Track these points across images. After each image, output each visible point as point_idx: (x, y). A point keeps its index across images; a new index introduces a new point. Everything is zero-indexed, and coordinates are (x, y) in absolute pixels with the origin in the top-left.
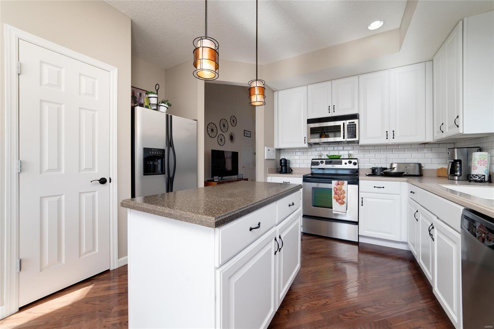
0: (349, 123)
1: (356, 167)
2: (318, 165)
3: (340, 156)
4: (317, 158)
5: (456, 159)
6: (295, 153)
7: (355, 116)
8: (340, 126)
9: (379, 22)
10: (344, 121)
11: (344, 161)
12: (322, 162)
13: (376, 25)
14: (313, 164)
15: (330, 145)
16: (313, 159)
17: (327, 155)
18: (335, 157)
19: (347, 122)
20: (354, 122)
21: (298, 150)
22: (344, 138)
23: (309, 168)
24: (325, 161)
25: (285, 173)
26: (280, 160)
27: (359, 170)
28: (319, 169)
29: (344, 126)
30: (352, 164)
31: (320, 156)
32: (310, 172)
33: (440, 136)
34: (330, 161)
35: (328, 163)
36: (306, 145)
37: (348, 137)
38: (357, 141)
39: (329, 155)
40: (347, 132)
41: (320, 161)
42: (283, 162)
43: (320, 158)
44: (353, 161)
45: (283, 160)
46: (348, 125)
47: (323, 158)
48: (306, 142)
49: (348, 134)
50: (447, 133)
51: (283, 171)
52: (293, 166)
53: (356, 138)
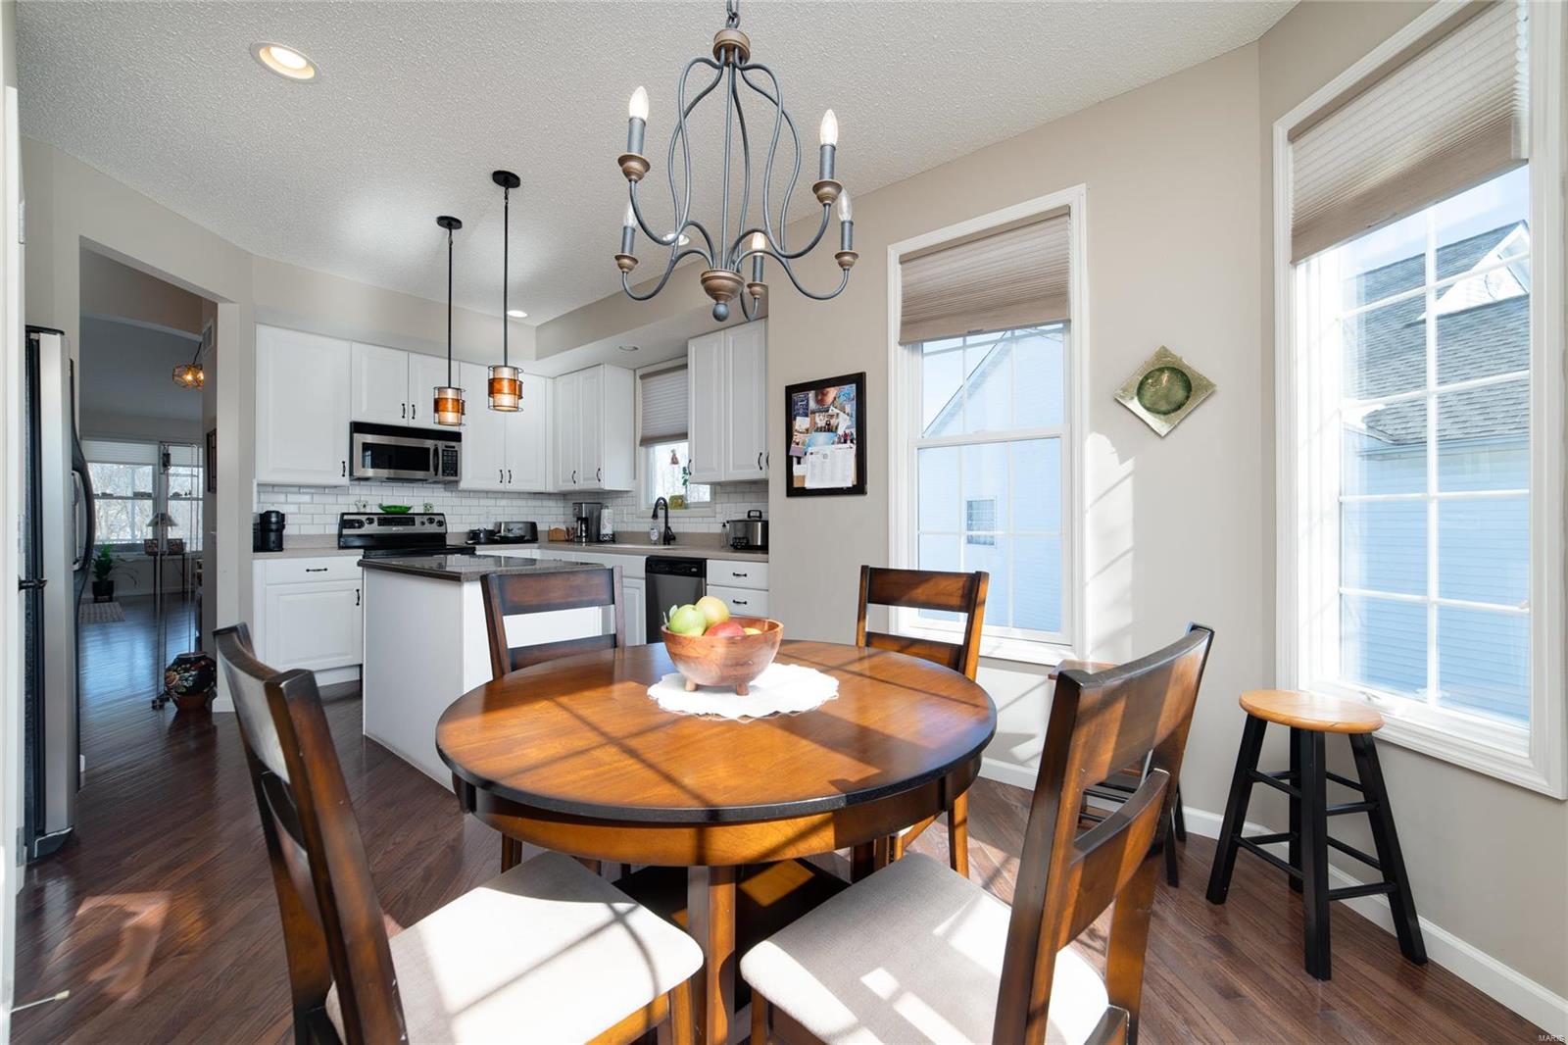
0: (446, 447)
1: (440, 530)
2: (359, 527)
3: (409, 508)
4: (351, 511)
5: (585, 517)
7: (455, 436)
8: (428, 450)
10: (436, 442)
11: (418, 520)
12: (371, 521)
14: (345, 523)
15: (406, 485)
16: (343, 514)
17: (381, 507)
18: (393, 509)
19: (441, 444)
20: (454, 447)
22: (436, 475)
23: (331, 536)
24: (375, 518)
25: (279, 547)
26: (261, 515)
27: (447, 536)
28: (359, 536)
29: (436, 450)
30: (435, 524)
31: (364, 506)
32: (336, 544)
33: (570, 487)
34: (389, 518)
35: (383, 522)
36: (346, 480)
37: (444, 471)
38: (457, 482)
39: (385, 504)
40: (443, 463)
41: (363, 518)
42: (274, 519)
43: (362, 510)
44: (437, 518)
45: (273, 515)
46: (443, 450)
47: (368, 511)
48: (347, 473)
49: (443, 467)
50: (582, 484)
51: (272, 545)
52: (285, 532)
53: (456, 476)
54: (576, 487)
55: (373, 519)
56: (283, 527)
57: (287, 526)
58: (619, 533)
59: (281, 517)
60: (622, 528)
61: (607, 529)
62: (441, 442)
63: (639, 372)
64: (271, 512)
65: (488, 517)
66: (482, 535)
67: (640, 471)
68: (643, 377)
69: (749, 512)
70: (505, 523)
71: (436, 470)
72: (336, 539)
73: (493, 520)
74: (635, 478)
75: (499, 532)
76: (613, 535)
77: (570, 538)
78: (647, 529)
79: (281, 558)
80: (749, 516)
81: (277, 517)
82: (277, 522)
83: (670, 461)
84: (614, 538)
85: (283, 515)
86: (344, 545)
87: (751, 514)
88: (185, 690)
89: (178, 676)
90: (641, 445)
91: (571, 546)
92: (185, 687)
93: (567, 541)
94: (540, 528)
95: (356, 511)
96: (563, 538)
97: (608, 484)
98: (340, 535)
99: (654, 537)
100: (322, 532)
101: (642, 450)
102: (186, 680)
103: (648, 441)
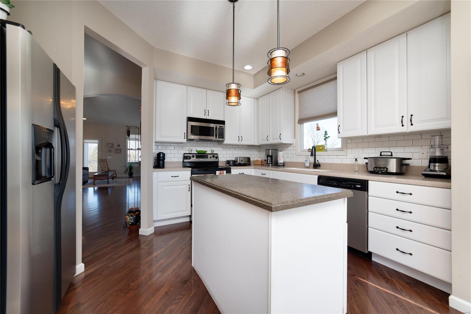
0: (220, 127)
1: (216, 160)
2: (189, 159)
3: (206, 152)
4: (187, 153)
5: (270, 155)
6: (165, 147)
7: (223, 122)
9: (250, 66)
10: (216, 125)
11: (209, 156)
12: (193, 157)
13: (248, 67)
14: (185, 157)
15: (205, 142)
16: (185, 154)
18: (201, 152)
19: (218, 126)
20: (222, 127)
21: (169, 144)
22: (216, 138)
23: (180, 162)
24: (195, 155)
25: (163, 167)
26: (157, 154)
27: (219, 162)
28: (189, 162)
29: (216, 128)
30: (215, 158)
31: (191, 151)
32: (182, 165)
33: (265, 142)
34: (199, 155)
35: (198, 157)
36: (185, 141)
37: (219, 137)
38: (223, 141)
39: (198, 150)
40: (219, 133)
41: (191, 155)
42: (161, 156)
43: (190, 152)
44: (216, 156)
45: (161, 154)
46: (219, 128)
47: (192, 153)
48: (186, 138)
49: (219, 135)
50: (272, 141)
51: (161, 166)
52: (165, 161)
53: (223, 138)
54: (268, 143)
55: (194, 156)
56: (164, 159)
57: (166, 158)
58: (287, 162)
59: (164, 155)
60: (287, 160)
61: (281, 161)
62: (218, 125)
63: (297, 91)
64: (161, 153)
65: (232, 155)
66: (231, 162)
67: (297, 134)
68: (299, 92)
69: (381, 153)
70: (239, 157)
71: (216, 136)
72: (182, 163)
73: (235, 157)
74: (295, 138)
75: (237, 161)
76: (284, 163)
77: (264, 164)
78: (304, 161)
79: (164, 171)
80: (381, 155)
81: (163, 155)
82: (163, 157)
83: (316, 129)
84: (284, 165)
85: (165, 154)
86: (184, 166)
87: (382, 154)
88: (131, 224)
89: (129, 218)
90: (298, 123)
91: (263, 168)
92: (131, 222)
93: (261, 165)
94: (252, 159)
95: (188, 153)
96: (260, 164)
97: (284, 141)
98: (183, 162)
99: (307, 165)
100: (177, 161)
101: (298, 126)
102: (131, 220)
103: (302, 121)
